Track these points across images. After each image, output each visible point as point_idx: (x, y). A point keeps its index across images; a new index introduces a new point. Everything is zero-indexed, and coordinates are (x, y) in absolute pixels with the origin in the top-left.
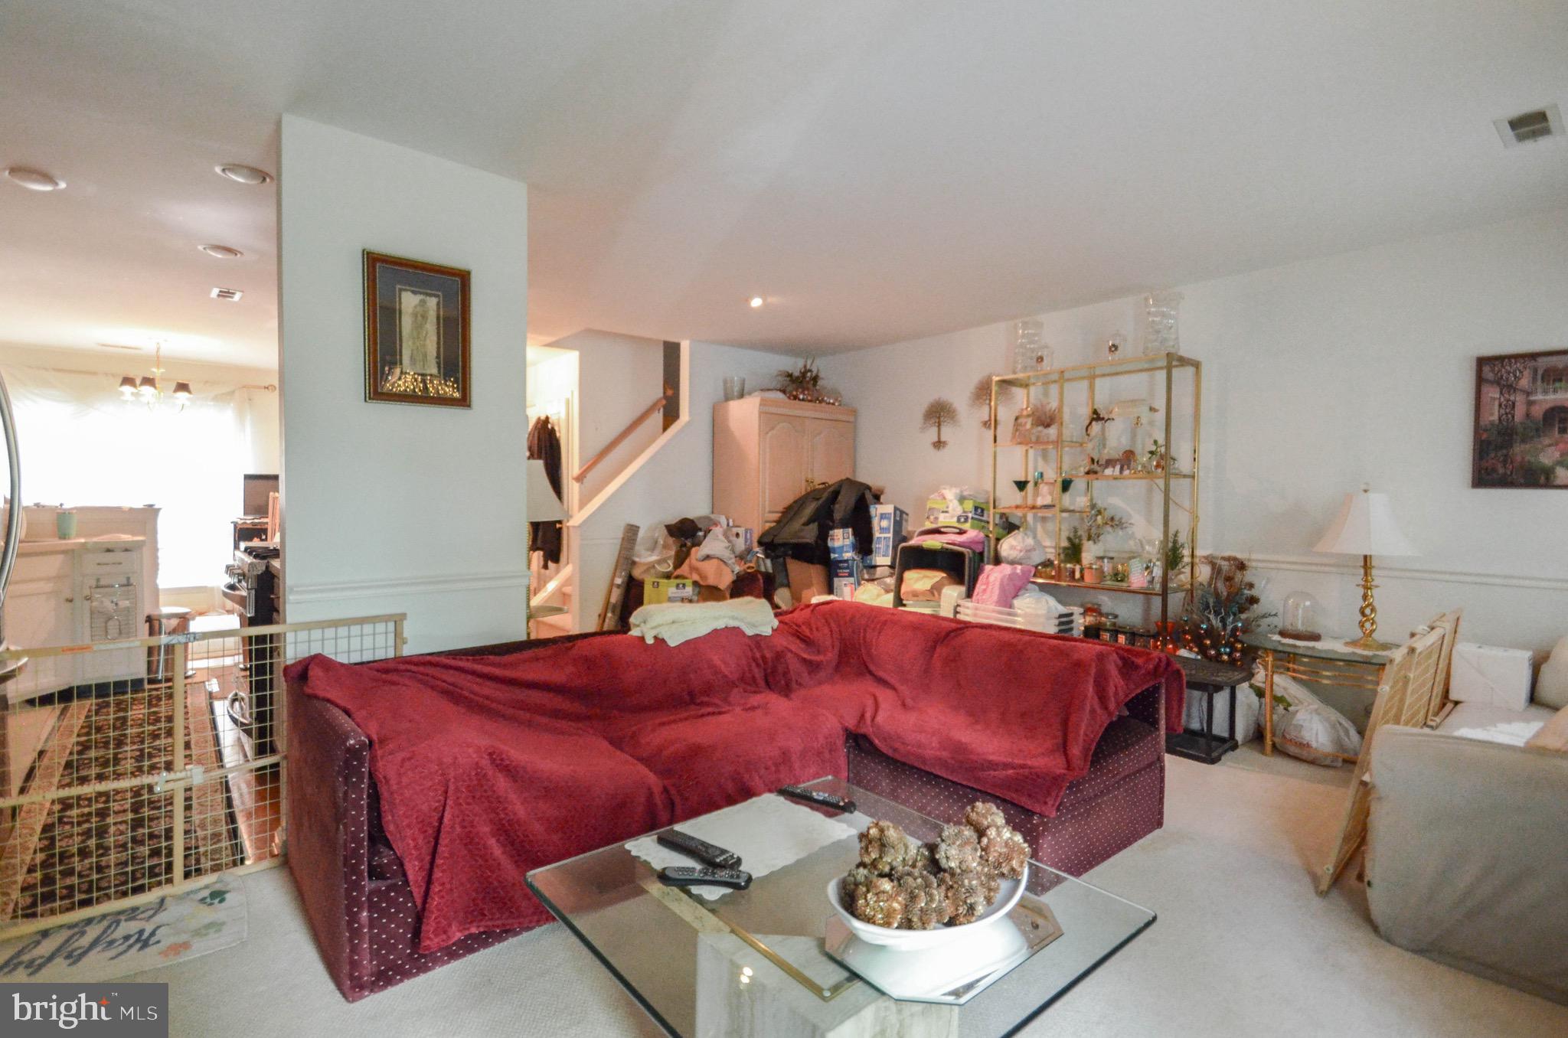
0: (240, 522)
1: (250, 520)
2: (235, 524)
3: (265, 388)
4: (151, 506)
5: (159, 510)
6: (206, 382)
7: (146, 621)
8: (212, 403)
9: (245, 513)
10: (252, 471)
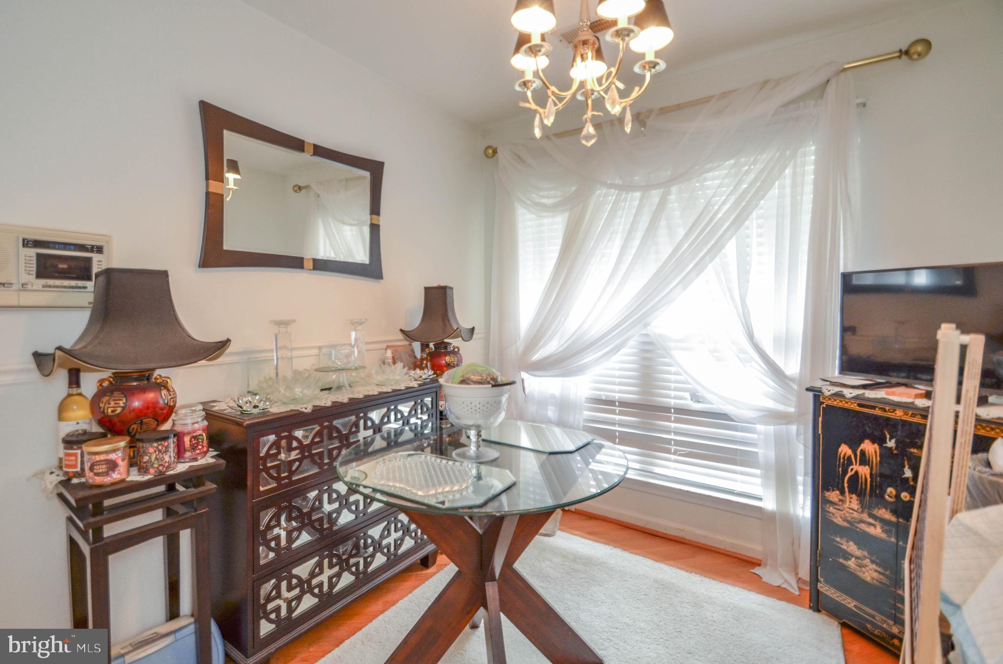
0: (830, 390)
1: (854, 388)
2: (817, 392)
9: (844, 370)
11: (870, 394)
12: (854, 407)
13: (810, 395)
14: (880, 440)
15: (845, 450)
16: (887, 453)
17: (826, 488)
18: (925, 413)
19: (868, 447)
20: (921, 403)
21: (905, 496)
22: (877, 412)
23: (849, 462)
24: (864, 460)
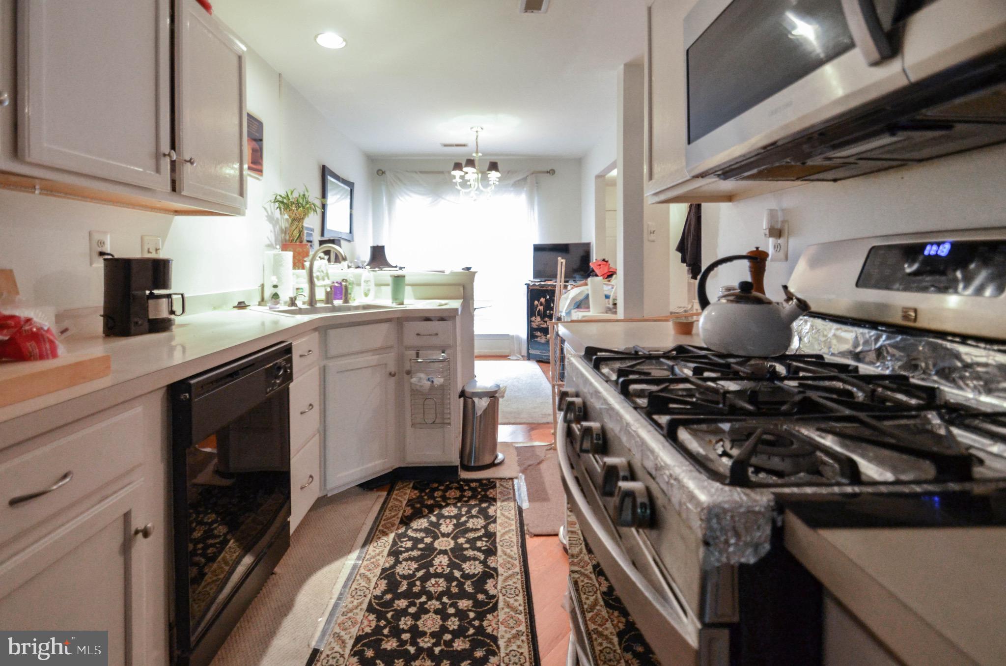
0: (532, 284)
1: (538, 282)
2: (528, 285)
3: (548, 172)
4: (468, 269)
5: (475, 273)
6: (509, 172)
7: (460, 397)
8: (512, 189)
9: (535, 277)
10: (538, 242)
11: (543, 283)
12: (538, 288)
13: (526, 286)
14: (545, 297)
15: (536, 302)
16: (547, 300)
17: (531, 317)
18: (555, 286)
19: (542, 300)
20: (555, 284)
21: (551, 312)
22: (544, 288)
23: (537, 306)
24: (541, 304)
